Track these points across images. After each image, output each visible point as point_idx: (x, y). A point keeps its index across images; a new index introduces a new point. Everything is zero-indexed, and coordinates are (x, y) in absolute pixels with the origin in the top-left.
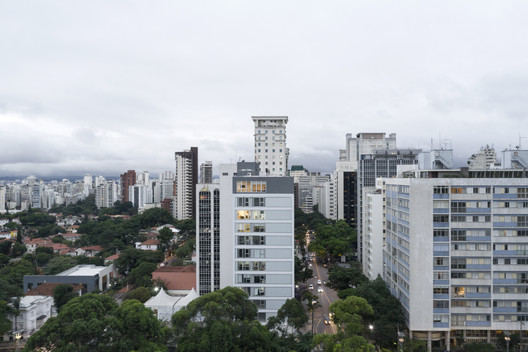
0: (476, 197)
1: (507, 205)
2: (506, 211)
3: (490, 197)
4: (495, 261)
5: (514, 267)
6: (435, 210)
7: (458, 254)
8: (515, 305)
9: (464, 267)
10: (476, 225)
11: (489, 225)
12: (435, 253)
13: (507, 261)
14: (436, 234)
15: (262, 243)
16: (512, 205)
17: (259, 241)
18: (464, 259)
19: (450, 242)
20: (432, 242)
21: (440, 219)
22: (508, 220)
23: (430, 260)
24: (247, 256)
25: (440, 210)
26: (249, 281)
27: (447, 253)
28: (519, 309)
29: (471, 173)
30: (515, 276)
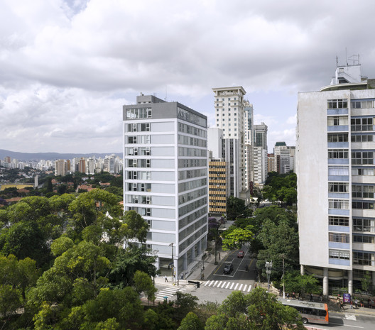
7: (363, 180)
12: (331, 177)
14: (331, 155)
15: (148, 166)
17: (146, 163)
18: (371, 186)
19: (350, 165)
20: (326, 165)
21: (337, 137)
23: (324, 185)
24: (135, 178)
26: (137, 202)
27: (346, 178)
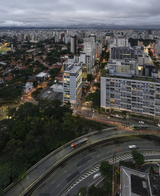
0: (117, 82)
1: (124, 84)
2: (124, 86)
3: (120, 82)
4: (121, 96)
5: (126, 98)
6: (106, 84)
7: (112, 93)
8: (126, 105)
9: (114, 96)
10: (116, 88)
11: (120, 88)
12: (106, 92)
13: (124, 96)
14: (107, 88)
15: (69, 85)
16: (126, 85)
18: (114, 94)
19: (110, 90)
21: (107, 85)
22: (125, 87)
23: (105, 93)
24: (66, 87)
25: (107, 84)
26: (66, 92)
27: (109, 93)
28: (127, 107)
29: (116, 76)
30: (126, 99)
